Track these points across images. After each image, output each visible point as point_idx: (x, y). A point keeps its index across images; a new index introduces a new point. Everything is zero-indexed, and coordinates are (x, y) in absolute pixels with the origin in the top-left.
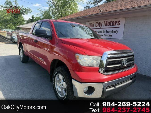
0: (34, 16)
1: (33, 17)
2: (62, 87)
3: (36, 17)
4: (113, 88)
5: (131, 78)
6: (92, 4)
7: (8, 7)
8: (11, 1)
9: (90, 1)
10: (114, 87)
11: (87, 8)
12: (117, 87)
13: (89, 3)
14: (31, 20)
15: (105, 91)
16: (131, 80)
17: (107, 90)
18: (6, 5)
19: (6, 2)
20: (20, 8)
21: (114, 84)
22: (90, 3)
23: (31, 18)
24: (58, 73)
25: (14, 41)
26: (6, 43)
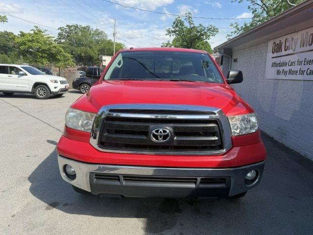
10: (119, 180)
12: (127, 183)
18: (174, 28)
19: (174, 23)
21: (120, 176)
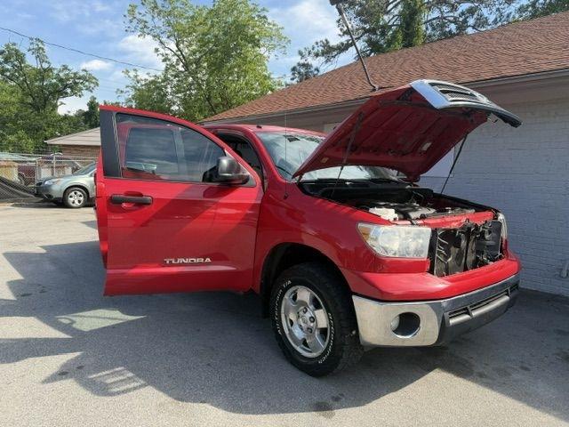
0: (97, 101)
1: (92, 105)
2: (312, 324)
3: (105, 103)
4: (466, 317)
5: (507, 291)
6: (317, 55)
7: (8, 70)
8: (23, 50)
9: (311, 49)
10: (468, 313)
11: (302, 70)
12: (475, 313)
13: (307, 52)
14: (86, 114)
15: (447, 326)
16: (507, 295)
17: (452, 321)
20: (55, 72)
21: (468, 307)
22: (312, 55)
23: (86, 109)
24: (295, 285)
25: (50, 196)
26: (16, 206)
